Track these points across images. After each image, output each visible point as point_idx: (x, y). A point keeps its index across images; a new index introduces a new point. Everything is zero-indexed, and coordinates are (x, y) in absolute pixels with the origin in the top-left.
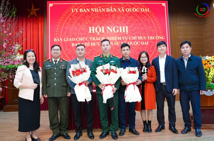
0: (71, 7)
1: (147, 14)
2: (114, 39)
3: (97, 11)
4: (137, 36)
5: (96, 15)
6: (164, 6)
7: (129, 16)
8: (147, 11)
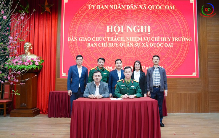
0: (88, 3)
1: (172, 12)
2: (134, 40)
3: (116, 8)
4: (160, 37)
5: (115, 13)
6: (193, 3)
7: (151, 14)
8: (172, 9)
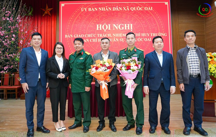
0: (81, 7)
1: (150, 12)
2: (119, 36)
3: (104, 10)
4: (141, 33)
5: (103, 14)
6: (167, 5)
7: (133, 14)
8: (150, 10)
